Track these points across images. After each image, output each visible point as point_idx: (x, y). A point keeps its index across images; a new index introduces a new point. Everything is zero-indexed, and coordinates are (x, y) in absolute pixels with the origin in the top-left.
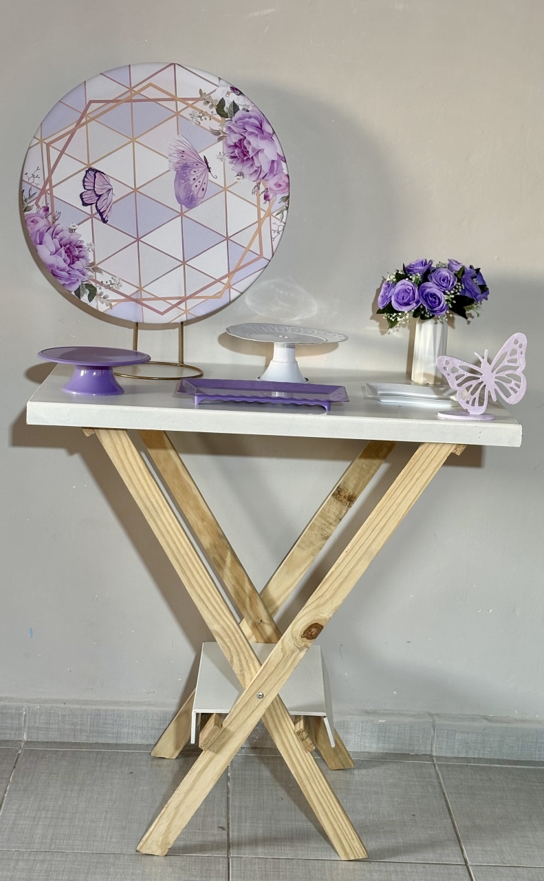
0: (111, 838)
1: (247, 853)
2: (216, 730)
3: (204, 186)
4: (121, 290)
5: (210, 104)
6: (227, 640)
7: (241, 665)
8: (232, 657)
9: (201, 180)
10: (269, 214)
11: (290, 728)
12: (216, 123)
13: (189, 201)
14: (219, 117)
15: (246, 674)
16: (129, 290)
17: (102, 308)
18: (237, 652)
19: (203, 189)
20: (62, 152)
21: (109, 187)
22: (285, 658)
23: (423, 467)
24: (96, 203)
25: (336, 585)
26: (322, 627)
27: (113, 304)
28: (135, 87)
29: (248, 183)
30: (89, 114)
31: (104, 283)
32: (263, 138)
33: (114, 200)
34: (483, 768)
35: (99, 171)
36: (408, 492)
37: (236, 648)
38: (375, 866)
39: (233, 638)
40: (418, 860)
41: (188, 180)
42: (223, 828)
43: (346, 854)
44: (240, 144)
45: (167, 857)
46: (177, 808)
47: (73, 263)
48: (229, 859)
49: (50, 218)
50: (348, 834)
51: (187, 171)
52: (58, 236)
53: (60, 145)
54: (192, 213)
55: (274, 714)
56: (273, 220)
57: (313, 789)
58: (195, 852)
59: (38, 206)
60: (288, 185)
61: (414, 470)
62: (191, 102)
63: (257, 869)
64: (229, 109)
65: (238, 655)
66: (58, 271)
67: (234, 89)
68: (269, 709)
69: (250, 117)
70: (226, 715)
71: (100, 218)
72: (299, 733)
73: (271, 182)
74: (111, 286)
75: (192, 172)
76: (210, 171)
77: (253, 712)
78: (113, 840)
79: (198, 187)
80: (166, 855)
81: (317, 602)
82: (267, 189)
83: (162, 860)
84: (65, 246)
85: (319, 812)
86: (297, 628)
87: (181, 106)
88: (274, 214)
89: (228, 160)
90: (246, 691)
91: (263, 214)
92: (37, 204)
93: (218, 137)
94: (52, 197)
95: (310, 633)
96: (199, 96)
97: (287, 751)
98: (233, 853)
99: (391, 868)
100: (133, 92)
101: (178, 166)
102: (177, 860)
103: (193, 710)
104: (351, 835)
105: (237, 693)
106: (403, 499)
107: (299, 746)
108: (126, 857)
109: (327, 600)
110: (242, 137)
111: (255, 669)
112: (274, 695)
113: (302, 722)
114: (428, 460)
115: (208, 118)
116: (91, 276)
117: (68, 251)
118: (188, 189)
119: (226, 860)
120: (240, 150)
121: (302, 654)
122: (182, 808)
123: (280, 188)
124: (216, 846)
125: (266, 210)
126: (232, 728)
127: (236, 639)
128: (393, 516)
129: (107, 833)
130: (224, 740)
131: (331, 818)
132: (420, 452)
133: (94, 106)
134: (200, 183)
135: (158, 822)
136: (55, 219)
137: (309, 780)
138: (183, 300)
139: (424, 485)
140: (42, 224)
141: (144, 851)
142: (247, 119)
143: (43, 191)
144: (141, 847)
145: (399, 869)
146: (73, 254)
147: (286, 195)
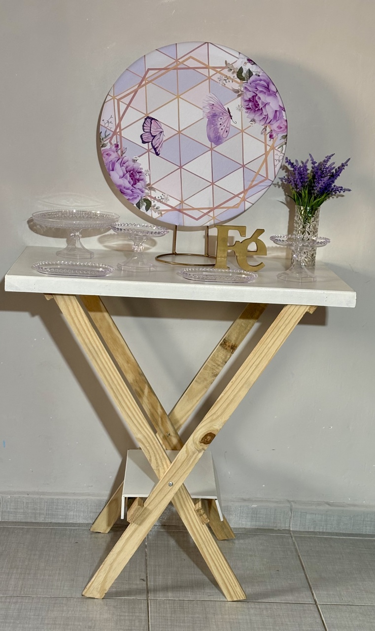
0: (64, 587)
1: (161, 596)
2: (139, 509)
3: (227, 129)
4: (168, 203)
5: (233, 71)
6: (147, 445)
7: (157, 463)
8: (151, 457)
9: (225, 125)
10: (273, 148)
11: (192, 507)
12: (236, 85)
13: (217, 140)
14: (238, 80)
15: (160, 469)
16: (174, 203)
17: (155, 215)
18: (154, 453)
19: (227, 131)
20: (128, 105)
21: (161, 130)
22: (188, 458)
23: (287, 322)
24: (152, 141)
25: (225, 405)
26: (215, 435)
27: (163, 213)
28: (179, 59)
29: (258, 127)
30: (147, 78)
31: (157, 198)
32: (270, 95)
33: (164, 139)
34: (326, 539)
35: (154, 119)
36: (275, 340)
37: (153, 451)
38: (252, 605)
39: (151, 443)
40: (281, 600)
41: (216, 125)
42: (143, 580)
43: (231, 597)
44: (253, 99)
45: (104, 600)
46: (111, 564)
47: (135, 184)
48: (148, 600)
49: (119, 152)
50: (233, 582)
51: (216, 118)
52: (124, 165)
53: (127, 100)
54: (218, 148)
55: (180, 497)
56: (276, 152)
57: (208, 551)
58: (124, 596)
59: (111, 144)
60: (286, 127)
61: (280, 324)
62: (219, 70)
63: (168, 607)
64: (246, 74)
65: (155, 456)
66: (125, 190)
67: (249, 60)
68: (176, 494)
69: (261, 80)
70: (146, 498)
71: (154, 152)
72: (198, 511)
73: (275, 126)
74: (161, 200)
75: (219, 120)
76: (231, 119)
77: (165, 495)
78: (65, 588)
79: (223, 130)
80: (103, 598)
81: (211, 418)
82: (272, 130)
83: (101, 601)
84: (130, 172)
85: (212, 567)
86: (196, 436)
87: (212, 72)
88: (277, 148)
89: (245, 110)
90: (160, 481)
91: (268, 148)
92: (110, 142)
93: (237, 94)
94: (121, 137)
95: (206, 440)
96: (224, 65)
97: (189, 524)
98: (151, 596)
99: (263, 606)
100: (178, 63)
101: (209, 115)
102: (111, 602)
103: (123, 495)
104: (235, 583)
105: (153, 483)
106: (273, 345)
107: (198, 520)
108: (75, 600)
109: (218, 416)
110: (254, 94)
111: (167, 465)
112: (180, 484)
113: (200, 503)
114: (290, 317)
115: (231, 81)
116: (147, 193)
117: (132, 176)
118: (216, 131)
119: (146, 602)
120: (253, 103)
121: (200, 455)
122: (115, 565)
123: (281, 130)
124: (138, 592)
125: (271, 145)
126: (150, 508)
127: (154, 444)
128: (265, 357)
129: (61, 583)
130: (145, 516)
131: (221, 571)
132: (284, 311)
133: (151, 73)
134: (225, 127)
135: (98, 574)
136: (123, 153)
137: (204, 544)
138: (212, 209)
139: (287, 335)
140: (114, 156)
141: (88, 595)
142: (258, 82)
143: (115, 133)
144: (86, 592)
145: (268, 607)
146: (135, 177)
147: (285, 134)
